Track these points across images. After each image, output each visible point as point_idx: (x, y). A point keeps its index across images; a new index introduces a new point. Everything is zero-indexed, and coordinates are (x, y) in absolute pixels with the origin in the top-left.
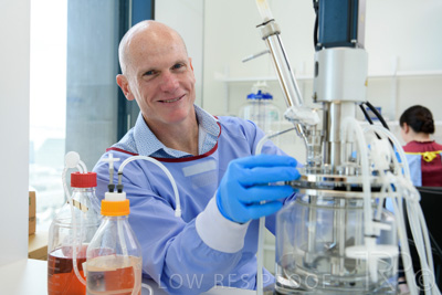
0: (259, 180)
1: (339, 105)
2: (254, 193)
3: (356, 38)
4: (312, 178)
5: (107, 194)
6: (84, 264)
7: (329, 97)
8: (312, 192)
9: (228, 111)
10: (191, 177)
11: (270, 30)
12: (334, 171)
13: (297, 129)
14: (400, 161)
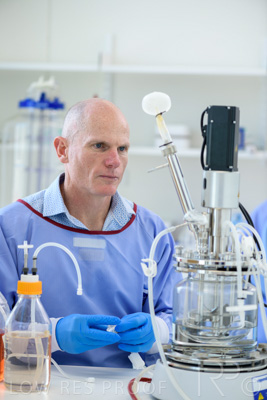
1: (220, 211)
3: (233, 165)
4: (202, 262)
7: (213, 205)
8: (202, 272)
10: (79, 248)
11: (169, 150)
14: (260, 250)
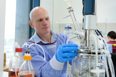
0: (67, 51)
1: (89, 30)
2: (66, 54)
3: (94, 12)
4: (82, 50)
5: (25, 54)
6: (18, 73)
7: (86, 28)
8: (82, 54)
9: (60, 32)
10: (49, 49)
11: (71, 10)
12: (88, 49)
13: (78, 37)
14: (106, 46)
